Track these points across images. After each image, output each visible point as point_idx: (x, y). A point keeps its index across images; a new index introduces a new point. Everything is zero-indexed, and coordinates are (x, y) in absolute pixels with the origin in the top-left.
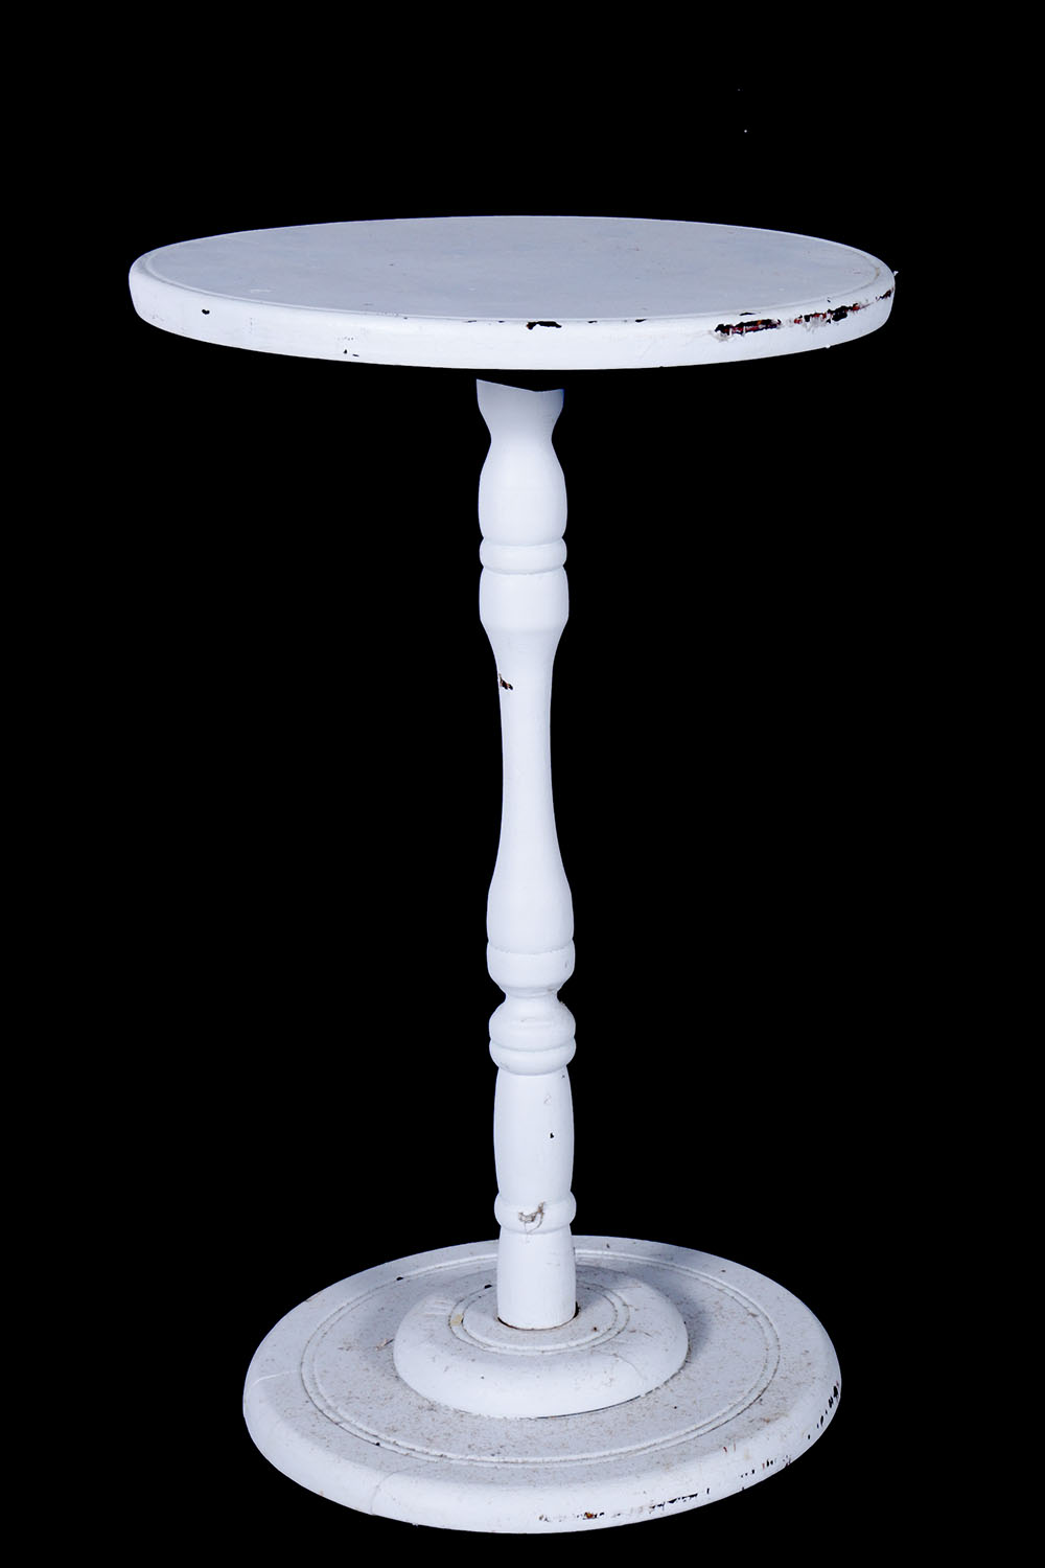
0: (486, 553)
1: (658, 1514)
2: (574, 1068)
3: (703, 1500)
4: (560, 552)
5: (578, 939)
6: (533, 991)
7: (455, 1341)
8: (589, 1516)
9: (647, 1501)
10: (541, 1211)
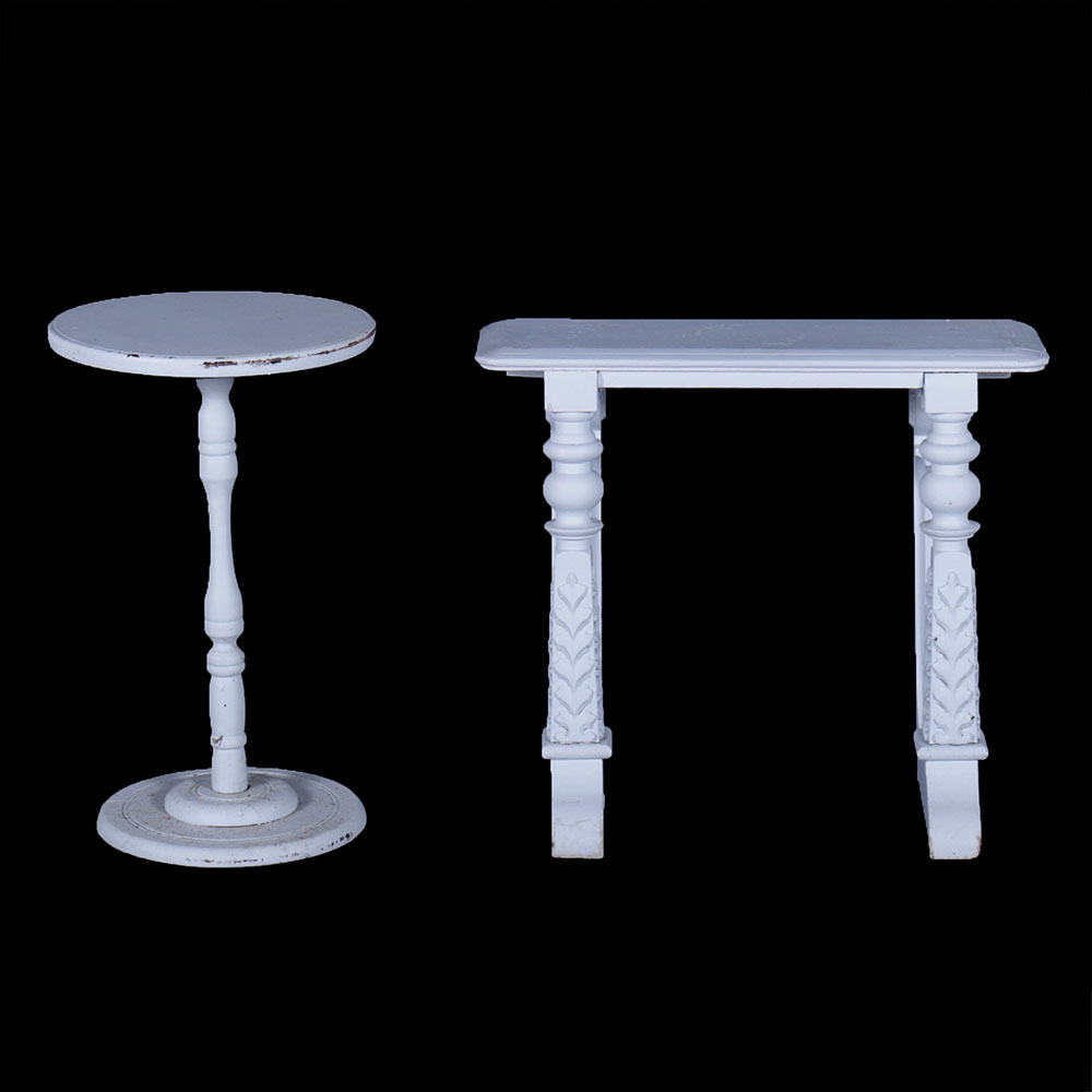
0: (201, 447)
1: (237, 865)
2: (244, 675)
3: (259, 863)
4: (234, 446)
5: (245, 616)
6: (225, 640)
7: (191, 796)
8: (207, 861)
9: (233, 859)
10: (221, 739)
